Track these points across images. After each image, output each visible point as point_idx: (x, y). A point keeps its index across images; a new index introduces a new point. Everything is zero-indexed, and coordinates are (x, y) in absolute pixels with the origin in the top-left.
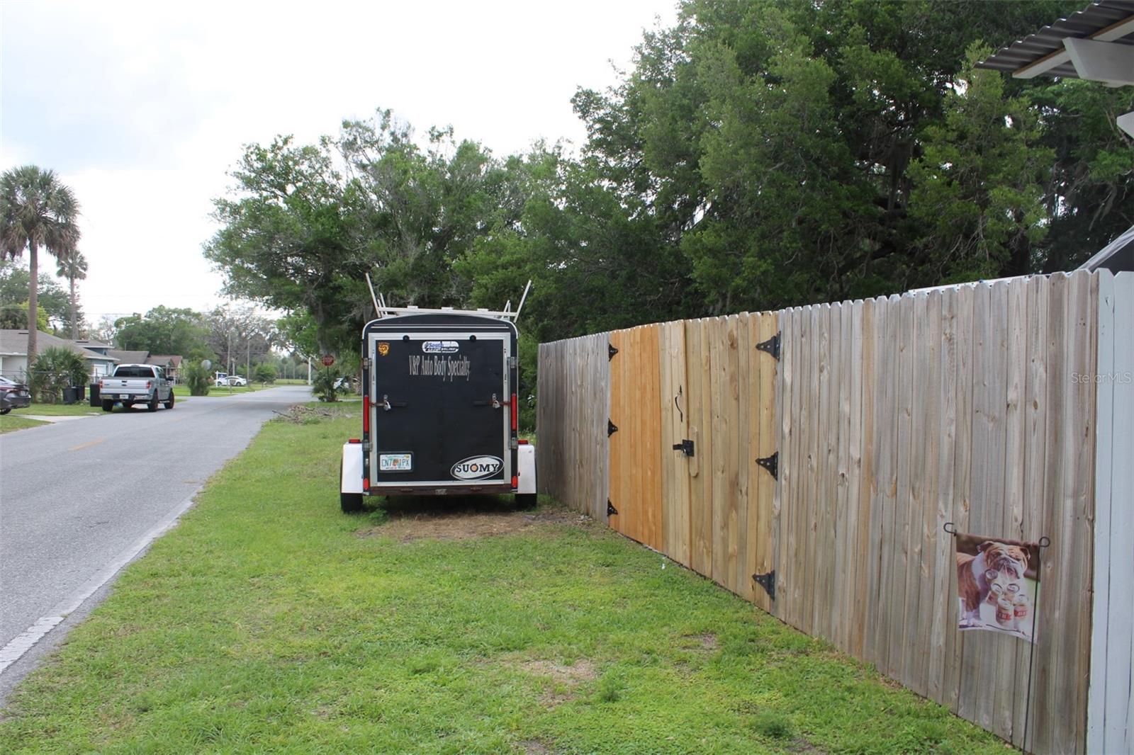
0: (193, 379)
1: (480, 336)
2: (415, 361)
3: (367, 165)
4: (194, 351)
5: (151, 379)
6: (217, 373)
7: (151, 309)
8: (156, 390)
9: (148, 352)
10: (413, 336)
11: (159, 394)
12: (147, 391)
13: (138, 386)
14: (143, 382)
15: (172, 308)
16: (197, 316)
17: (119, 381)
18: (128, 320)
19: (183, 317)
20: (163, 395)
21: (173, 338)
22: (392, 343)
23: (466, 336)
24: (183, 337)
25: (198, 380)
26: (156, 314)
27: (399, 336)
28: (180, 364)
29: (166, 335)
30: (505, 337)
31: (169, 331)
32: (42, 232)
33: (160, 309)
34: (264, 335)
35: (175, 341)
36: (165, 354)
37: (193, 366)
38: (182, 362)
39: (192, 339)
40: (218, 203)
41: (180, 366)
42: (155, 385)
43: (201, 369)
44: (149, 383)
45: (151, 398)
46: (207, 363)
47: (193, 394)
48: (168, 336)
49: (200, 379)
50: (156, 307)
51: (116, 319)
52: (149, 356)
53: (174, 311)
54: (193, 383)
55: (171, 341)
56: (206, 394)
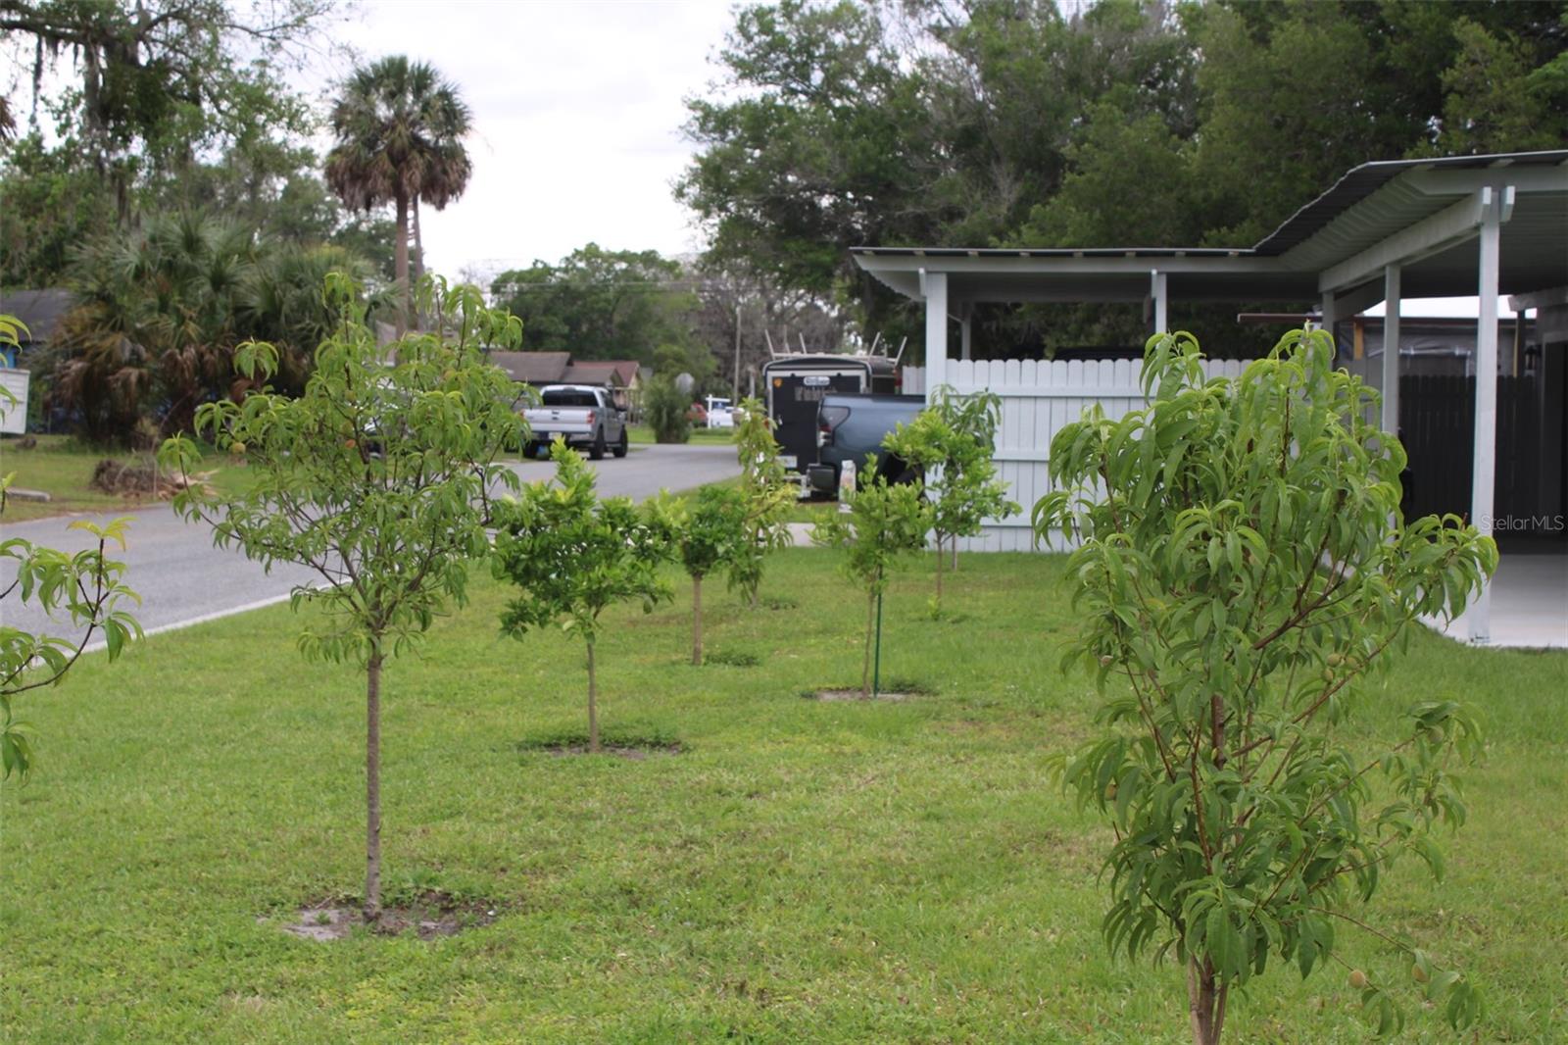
0: (659, 411)
1: (844, 373)
2: (799, 392)
3: (946, 29)
4: (665, 348)
5: (595, 409)
6: (710, 399)
7: (569, 253)
8: (601, 427)
9: (566, 355)
10: (798, 374)
11: (606, 433)
12: (588, 428)
13: (577, 419)
14: (583, 413)
15: (618, 250)
16: (671, 267)
17: (547, 412)
18: (521, 277)
19: (640, 269)
20: (609, 436)
21: (617, 318)
22: (784, 379)
23: (834, 373)
24: (641, 315)
25: (669, 415)
26: (581, 265)
27: (788, 374)
28: (634, 380)
29: (603, 312)
30: (862, 374)
31: (607, 301)
32: (417, 167)
33: (591, 253)
34: (825, 309)
35: (622, 326)
36: (601, 358)
37: (660, 386)
38: (638, 376)
39: (660, 322)
40: (694, 106)
41: (633, 385)
42: (600, 420)
43: (674, 392)
44: (592, 416)
45: (594, 439)
46: (687, 380)
47: (660, 440)
48: (607, 315)
49: (672, 409)
50: (582, 248)
51: (492, 279)
52: (570, 363)
53: (623, 256)
54: (660, 419)
55: (613, 327)
56: (685, 440)
